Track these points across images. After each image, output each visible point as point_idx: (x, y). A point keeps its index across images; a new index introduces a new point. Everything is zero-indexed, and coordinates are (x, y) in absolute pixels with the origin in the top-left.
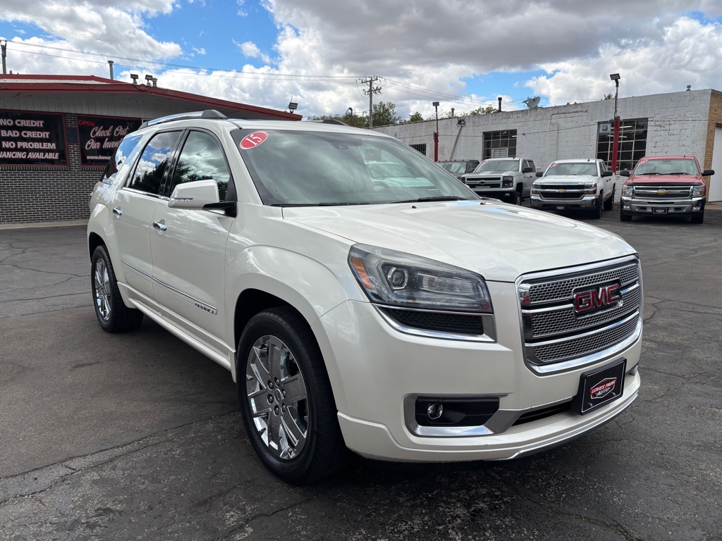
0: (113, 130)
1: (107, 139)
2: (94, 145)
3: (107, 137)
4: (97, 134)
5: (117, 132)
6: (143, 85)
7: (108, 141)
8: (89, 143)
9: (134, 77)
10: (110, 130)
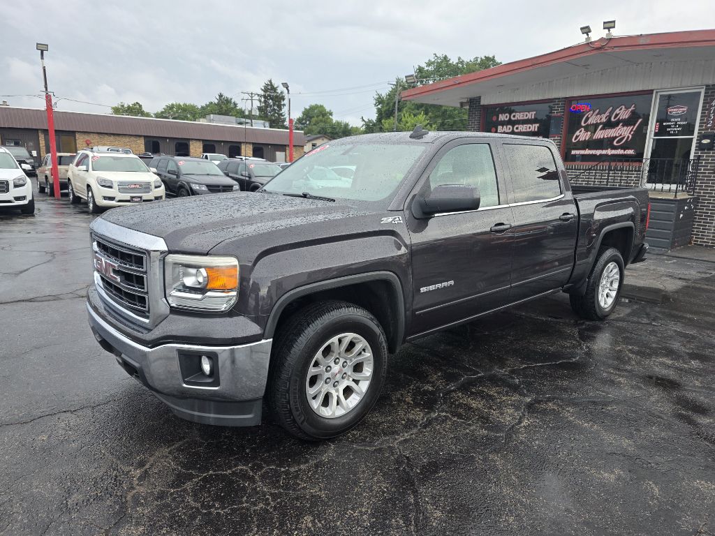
0: (611, 113)
1: (601, 126)
2: (582, 135)
3: (601, 123)
4: (589, 122)
5: (617, 115)
6: (602, 39)
7: (601, 130)
8: (577, 133)
9: (586, 30)
10: (607, 114)
